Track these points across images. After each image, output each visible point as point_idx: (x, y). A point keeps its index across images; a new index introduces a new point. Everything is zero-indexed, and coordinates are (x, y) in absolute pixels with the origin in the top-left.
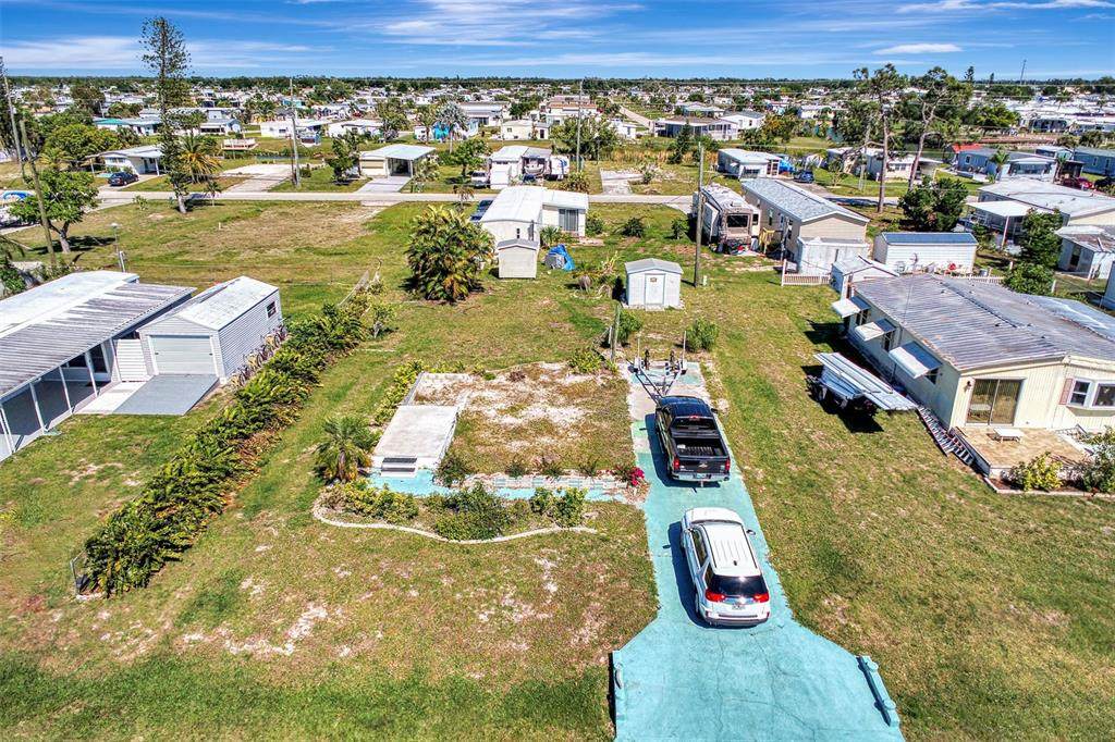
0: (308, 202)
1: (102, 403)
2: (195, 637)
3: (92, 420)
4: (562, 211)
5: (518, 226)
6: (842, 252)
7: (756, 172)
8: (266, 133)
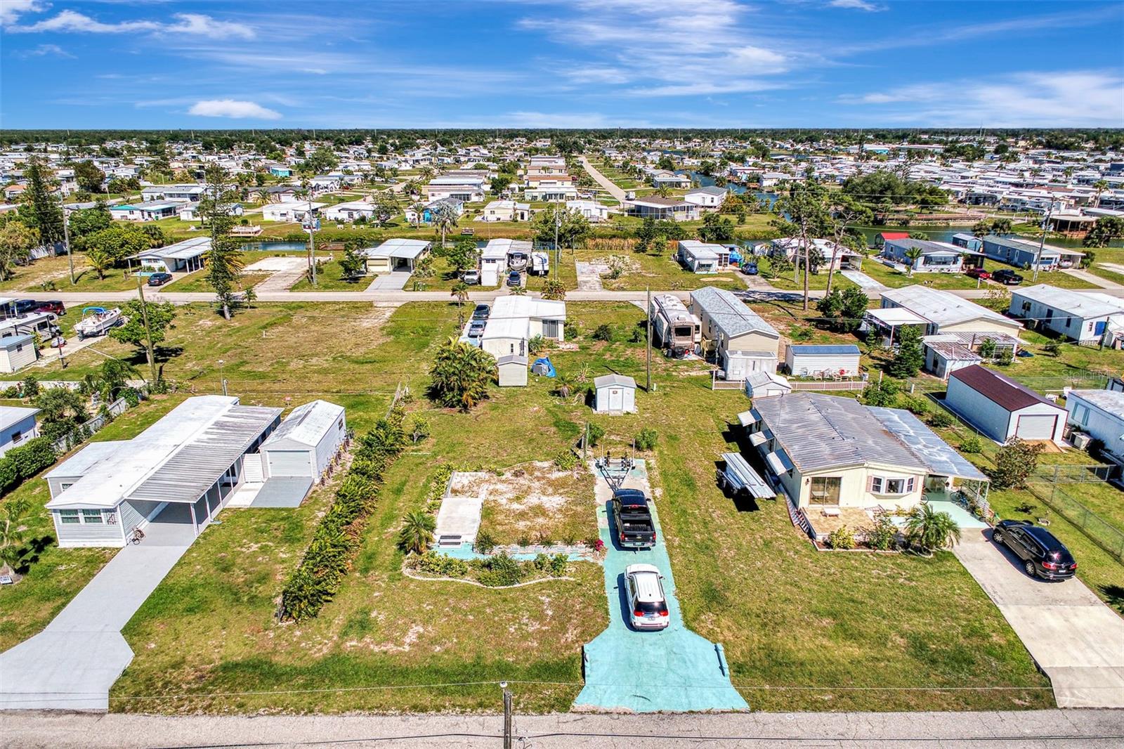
1: (239, 500)
2: (353, 643)
3: (238, 512)
4: (545, 322)
5: (513, 342)
6: (758, 363)
7: (709, 266)
8: (268, 217)
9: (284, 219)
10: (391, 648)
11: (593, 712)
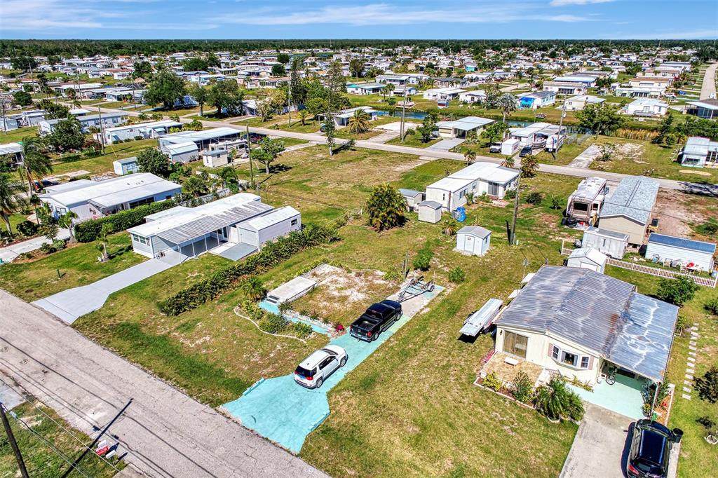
0: (395, 153)
1: (218, 250)
2: (176, 334)
3: (213, 257)
4: (490, 183)
6: (607, 241)
8: (426, 97)
9: (434, 98)
10: (188, 343)
11: (223, 414)
